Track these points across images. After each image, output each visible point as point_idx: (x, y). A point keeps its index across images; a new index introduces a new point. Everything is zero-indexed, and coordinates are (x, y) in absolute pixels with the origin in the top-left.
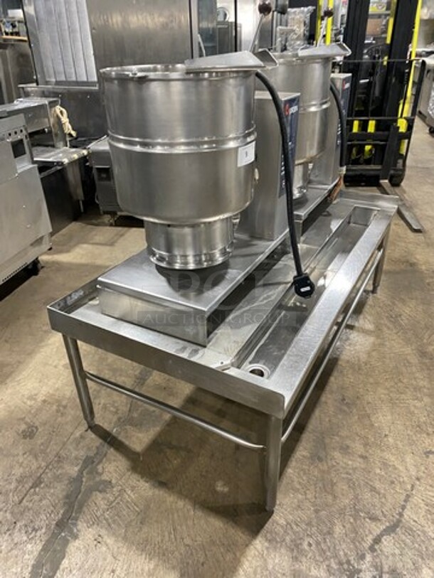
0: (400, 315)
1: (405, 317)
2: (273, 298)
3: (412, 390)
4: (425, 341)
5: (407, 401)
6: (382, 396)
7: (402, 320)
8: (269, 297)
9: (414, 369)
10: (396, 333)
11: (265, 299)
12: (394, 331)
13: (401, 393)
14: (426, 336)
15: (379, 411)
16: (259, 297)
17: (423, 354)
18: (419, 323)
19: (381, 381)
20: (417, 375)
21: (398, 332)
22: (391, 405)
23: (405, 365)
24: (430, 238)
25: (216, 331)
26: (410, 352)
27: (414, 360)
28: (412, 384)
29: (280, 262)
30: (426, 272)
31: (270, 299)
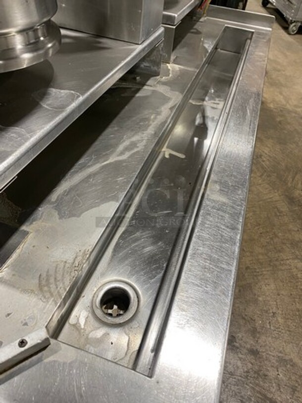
0: (261, 156)
1: (265, 158)
2: (140, 147)
3: (289, 246)
4: (289, 185)
5: (288, 262)
6: (261, 257)
7: (263, 161)
8: (133, 145)
9: (286, 219)
10: (261, 176)
11: (127, 149)
12: (258, 174)
13: (280, 251)
14: (290, 179)
15: (260, 278)
16: (117, 145)
17: (291, 200)
18: (279, 163)
19: (256, 238)
20: (291, 226)
21: (262, 175)
22: (271, 268)
23: (276, 215)
24: (271, 78)
25: (24, 228)
26: (277, 198)
27: (284, 207)
28: (288, 239)
29: (145, 87)
30: (274, 110)
31: (136, 150)
